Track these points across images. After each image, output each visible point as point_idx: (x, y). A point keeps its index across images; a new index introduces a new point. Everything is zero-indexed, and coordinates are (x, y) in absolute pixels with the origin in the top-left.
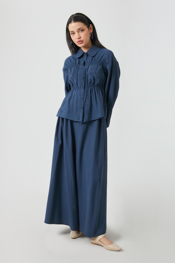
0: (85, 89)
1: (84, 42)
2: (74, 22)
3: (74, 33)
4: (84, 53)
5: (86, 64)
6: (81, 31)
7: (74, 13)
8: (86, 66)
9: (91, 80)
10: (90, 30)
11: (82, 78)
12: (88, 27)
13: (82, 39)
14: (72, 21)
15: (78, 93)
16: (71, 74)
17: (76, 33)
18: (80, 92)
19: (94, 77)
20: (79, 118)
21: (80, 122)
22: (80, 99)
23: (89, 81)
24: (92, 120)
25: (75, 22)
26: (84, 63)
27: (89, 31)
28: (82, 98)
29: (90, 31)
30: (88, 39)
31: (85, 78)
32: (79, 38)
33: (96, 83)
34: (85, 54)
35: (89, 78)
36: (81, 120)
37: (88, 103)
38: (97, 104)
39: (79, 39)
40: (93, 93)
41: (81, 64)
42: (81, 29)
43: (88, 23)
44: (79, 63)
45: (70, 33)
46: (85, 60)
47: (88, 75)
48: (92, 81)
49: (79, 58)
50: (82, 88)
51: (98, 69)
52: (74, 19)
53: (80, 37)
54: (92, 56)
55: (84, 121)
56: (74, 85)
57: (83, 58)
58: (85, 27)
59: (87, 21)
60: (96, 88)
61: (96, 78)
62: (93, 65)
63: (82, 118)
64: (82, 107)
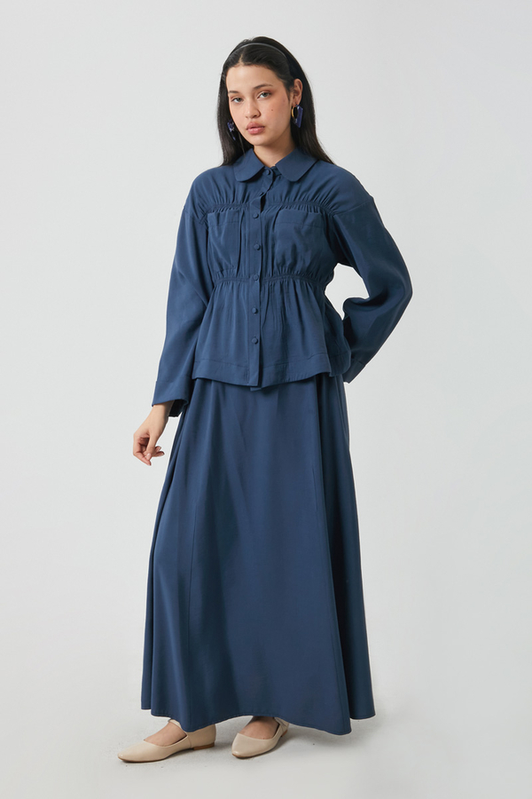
0: (263, 281)
1: (267, 130)
2: (246, 65)
3: (240, 99)
4: (264, 168)
5: (267, 203)
6: (265, 94)
7: (251, 36)
8: (269, 211)
9: (283, 257)
10: (292, 95)
11: (257, 246)
12: (289, 85)
13: (263, 119)
14: (240, 61)
15: (241, 294)
16: (220, 233)
17: (248, 100)
18: (248, 292)
19: (294, 247)
20: (246, 375)
21: (249, 387)
22: (248, 312)
23: (278, 259)
24: (287, 380)
25: (249, 65)
26: (263, 201)
27: (289, 99)
28: (254, 310)
29: (292, 98)
30: (284, 122)
31: (266, 247)
32: (255, 117)
33: (299, 267)
34: (267, 172)
35: (277, 250)
36: (252, 380)
37: (274, 325)
38: (303, 330)
39: (254, 120)
40: (288, 296)
41: (251, 201)
42: (263, 88)
43: (289, 73)
44: (245, 198)
45: (229, 95)
46: (265, 191)
47: (273, 240)
48: (286, 257)
49: (247, 182)
50: (254, 280)
51: (309, 221)
52: (246, 55)
53: (257, 113)
54: (292, 180)
55: (264, 384)
56: (224, 268)
57: (259, 182)
58: (279, 86)
59: (287, 65)
60: (298, 281)
61: (300, 247)
62: (292, 209)
63: (257, 374)
64: (254, 340)
